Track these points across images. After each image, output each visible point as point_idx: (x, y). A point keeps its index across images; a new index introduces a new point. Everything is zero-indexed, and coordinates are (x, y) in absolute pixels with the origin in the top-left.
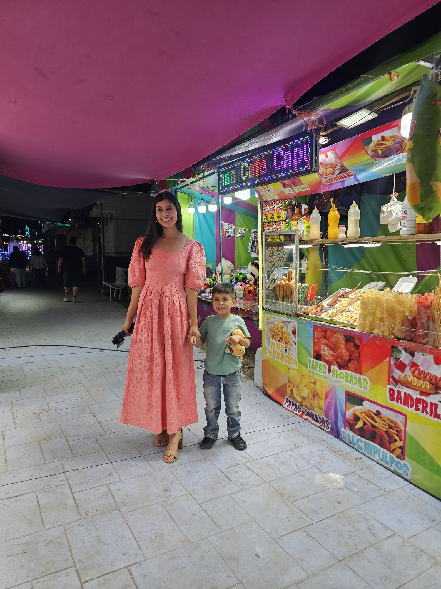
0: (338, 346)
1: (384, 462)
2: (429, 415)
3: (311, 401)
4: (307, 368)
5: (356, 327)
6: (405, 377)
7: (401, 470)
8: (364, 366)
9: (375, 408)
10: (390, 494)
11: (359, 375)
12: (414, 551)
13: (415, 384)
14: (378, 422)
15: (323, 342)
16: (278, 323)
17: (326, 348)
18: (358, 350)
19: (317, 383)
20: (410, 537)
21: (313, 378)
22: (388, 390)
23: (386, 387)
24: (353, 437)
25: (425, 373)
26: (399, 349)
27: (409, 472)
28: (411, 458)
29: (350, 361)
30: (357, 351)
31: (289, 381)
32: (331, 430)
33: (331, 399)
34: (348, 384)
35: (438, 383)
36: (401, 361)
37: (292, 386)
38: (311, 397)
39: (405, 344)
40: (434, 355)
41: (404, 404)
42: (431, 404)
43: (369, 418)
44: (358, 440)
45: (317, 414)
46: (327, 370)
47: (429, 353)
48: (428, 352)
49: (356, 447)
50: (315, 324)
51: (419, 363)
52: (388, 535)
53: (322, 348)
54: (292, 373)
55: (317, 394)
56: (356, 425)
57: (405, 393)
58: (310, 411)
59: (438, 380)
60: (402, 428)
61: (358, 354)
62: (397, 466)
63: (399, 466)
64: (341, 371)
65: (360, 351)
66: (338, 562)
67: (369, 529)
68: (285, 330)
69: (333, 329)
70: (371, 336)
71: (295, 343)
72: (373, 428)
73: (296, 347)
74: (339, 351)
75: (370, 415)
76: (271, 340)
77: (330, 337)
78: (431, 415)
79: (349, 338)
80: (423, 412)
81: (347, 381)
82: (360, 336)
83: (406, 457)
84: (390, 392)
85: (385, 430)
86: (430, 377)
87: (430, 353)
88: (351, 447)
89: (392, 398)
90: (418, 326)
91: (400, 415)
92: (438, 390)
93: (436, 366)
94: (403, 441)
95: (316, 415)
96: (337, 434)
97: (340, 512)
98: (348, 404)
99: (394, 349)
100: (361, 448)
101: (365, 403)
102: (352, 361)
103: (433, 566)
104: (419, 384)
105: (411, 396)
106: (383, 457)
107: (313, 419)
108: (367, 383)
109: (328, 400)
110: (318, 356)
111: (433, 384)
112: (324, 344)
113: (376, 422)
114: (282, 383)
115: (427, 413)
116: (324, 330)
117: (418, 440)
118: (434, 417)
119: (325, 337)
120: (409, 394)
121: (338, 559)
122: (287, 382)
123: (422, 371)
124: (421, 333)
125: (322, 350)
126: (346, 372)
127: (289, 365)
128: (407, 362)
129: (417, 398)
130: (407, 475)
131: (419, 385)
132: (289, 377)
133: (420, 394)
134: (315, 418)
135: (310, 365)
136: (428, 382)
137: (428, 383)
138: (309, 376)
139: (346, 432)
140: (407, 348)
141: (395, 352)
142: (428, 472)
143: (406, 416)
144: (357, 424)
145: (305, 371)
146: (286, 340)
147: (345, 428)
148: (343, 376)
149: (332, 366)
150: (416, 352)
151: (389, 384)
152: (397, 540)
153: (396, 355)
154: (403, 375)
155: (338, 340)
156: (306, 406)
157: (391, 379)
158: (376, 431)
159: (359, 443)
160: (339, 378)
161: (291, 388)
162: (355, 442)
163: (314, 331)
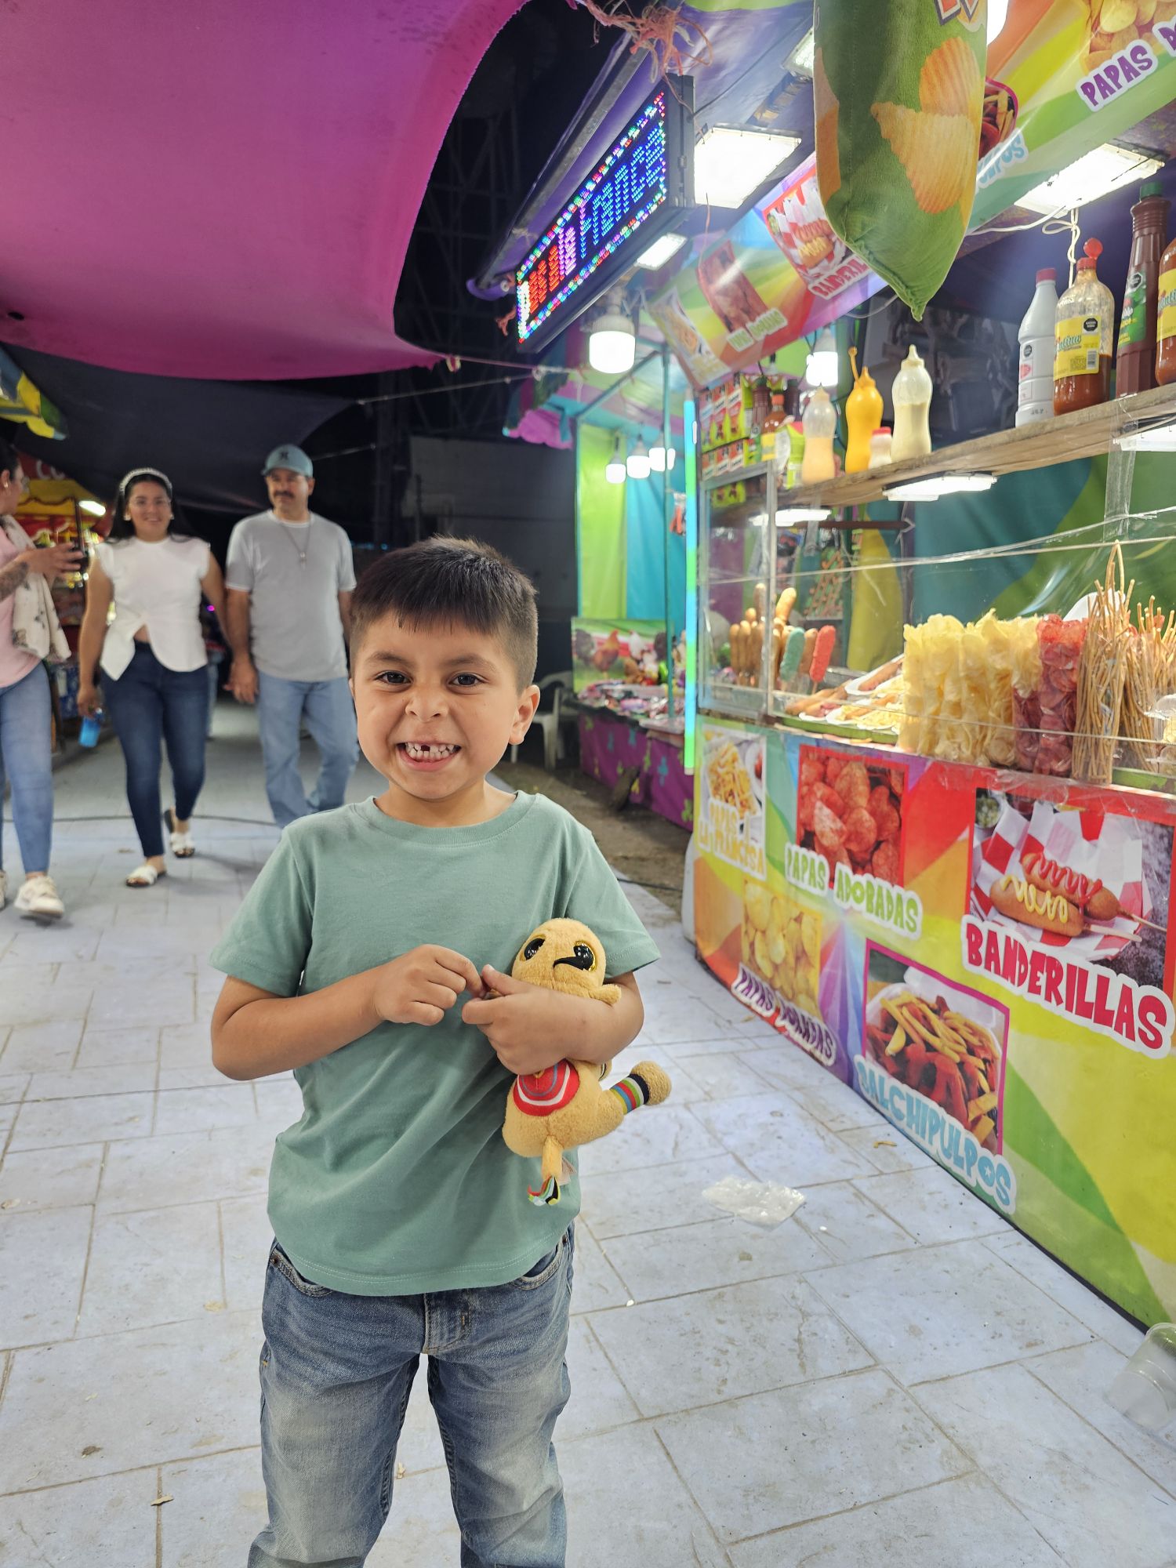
0: (851, 803)
1: (952, 1159)
2: (1063, 1005)
3: (791, 974)
4: (783, 872)
5: (899, 742)
6: (1008, 886)
7: (991, 1185)
8: (910, 862)
9: (932, 990)
10: (930, 1251)
11: (897, 889)
12: (909, 1425)
13: (1030, 909)
14: (939, 1033)
15: (819, 794)
16: (725, 747)
17: (827, 811)
18: (898, 811)
19: (805, 919)
20: (923, 1382)
21: (796, 904)
22: (964, 930)
23: (959, 920)
24: (882, 1079)
25: (1056, 869)
26: (993, 798)
27: (1012, 1193)
28: (1015, 1147)
29: (878, 844)
30: (896, 814)
31: (747, 919)
32: (835, 1063)
33: (834, 966)
34: (872, 917)
35: (1089, 902)
36: (998, 836)
37: (752, 932)
38: (792, 961)
39: (1008, 780)
40: (1083, 809)
41: (1005, 976)
42: (1071, 968)
43: (919, 1021)
44: (894, 1091)
45: (806, 1015)
46: (827, 879)
47: (1068, 803)
48: (1067, 797)
49: (888, 1113)
50: (803, 742)
51: (1043, 840)
52: (852, 1366)
53: (817, 812)
54: (755, 892)
55: (804, 952)
56: (887, 1043)
57: (1008, 939)
58: (791, 1005)
59: (1089, 891)
60: (998, 1050)
61: (896, 824)
62: (982, 1172)
63: (988, 1172)
64: (858, 878)
65: (901, 812)
66: (639, 1421)
67: (799, 1341)
68: (739, 766)
69: (841, 750)
70: (929, 764)
71: (760, 803)
72: (928, 1054)
73: (761, 813)
74: (854, 816)
75: (920, 1014)
76: (712, 799)
77: (836, 776)
78: (1069, 1008)
79: (879, 773)
80: (1048, 998)
81: (870, 910)
82: (904, 764)
83: (1005, 1147)
84: (969, 936)
85: (957, 1059)
86: (1070, 882)
87: (1072, 803)
88: (877, 1110)
89: (975, 960)
90: (1045, 719)
91: (994, 1010)
92: (1089, 925)
93: (1085, 843)
94: (997, 1091)
95: (803, 1017)
96: (847, 1075)
97: (734, 1282)
98: (871, 980)
99: (983, 798)
100: (900, 1117)
101: (912, 974)
102: (883, 846)
103: (950, 1479)
104: (1040, 907)
105: (1021, 946)
106: (950, 1145)
107: (798, 1029)
108: (916, 913)
109: (827, 970)
110: (808, 839)
111: (1077, 906)
112: (821, 799)
113: (934, 1034)
114: (733, 926)
115: (1059, 1001)
116: (823, 756)
117: (1034, 1089)
118: (1077, 1013)
119: (823, 778)
120: (1016, 942)
121: (640, 1414)
122: (742, 920)
123: (1051, 864)
124: (1051, 739)
125: (816, 820)
126: (869, 883)
127: (747, 869)
128: (1012, 839)
129: (1035, 953)
130: (1006, 1202)
131: (1041, 911)
132: (746, 907)
133: (1043, 940)
134: (802, 1025)
135: (790, 863)
136: (1064, 897)
137: (1063, 902)
138: (788, 899)
139: (865, 1064)
140: (1014, 794)
141: (985, 809)
142: (1059, 1193)
143: (1005, 1011)
144: (890, 1039)
145: (779, 884)
146: (743, 797)
147: (864, 1055)
148: (863, 894)
149: (839, 866)
150: (1036, 804)
151: (968, 912)
152: (876, 1384)
153: (987, 816)
154: (1003, 880)
155: (851, 785)
156: (781, 989)
157: (972, 895)
158: (936, 1063)
159: (896, 1098)
160: (851, 902)
161: (751, 939)
162: (887, 1096)
163: (801, 762)
